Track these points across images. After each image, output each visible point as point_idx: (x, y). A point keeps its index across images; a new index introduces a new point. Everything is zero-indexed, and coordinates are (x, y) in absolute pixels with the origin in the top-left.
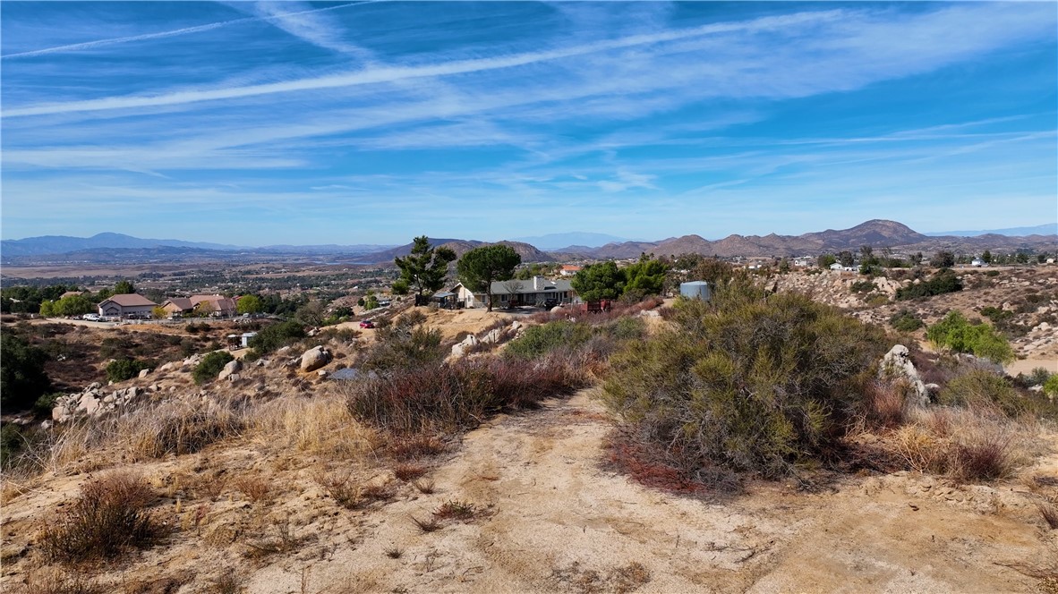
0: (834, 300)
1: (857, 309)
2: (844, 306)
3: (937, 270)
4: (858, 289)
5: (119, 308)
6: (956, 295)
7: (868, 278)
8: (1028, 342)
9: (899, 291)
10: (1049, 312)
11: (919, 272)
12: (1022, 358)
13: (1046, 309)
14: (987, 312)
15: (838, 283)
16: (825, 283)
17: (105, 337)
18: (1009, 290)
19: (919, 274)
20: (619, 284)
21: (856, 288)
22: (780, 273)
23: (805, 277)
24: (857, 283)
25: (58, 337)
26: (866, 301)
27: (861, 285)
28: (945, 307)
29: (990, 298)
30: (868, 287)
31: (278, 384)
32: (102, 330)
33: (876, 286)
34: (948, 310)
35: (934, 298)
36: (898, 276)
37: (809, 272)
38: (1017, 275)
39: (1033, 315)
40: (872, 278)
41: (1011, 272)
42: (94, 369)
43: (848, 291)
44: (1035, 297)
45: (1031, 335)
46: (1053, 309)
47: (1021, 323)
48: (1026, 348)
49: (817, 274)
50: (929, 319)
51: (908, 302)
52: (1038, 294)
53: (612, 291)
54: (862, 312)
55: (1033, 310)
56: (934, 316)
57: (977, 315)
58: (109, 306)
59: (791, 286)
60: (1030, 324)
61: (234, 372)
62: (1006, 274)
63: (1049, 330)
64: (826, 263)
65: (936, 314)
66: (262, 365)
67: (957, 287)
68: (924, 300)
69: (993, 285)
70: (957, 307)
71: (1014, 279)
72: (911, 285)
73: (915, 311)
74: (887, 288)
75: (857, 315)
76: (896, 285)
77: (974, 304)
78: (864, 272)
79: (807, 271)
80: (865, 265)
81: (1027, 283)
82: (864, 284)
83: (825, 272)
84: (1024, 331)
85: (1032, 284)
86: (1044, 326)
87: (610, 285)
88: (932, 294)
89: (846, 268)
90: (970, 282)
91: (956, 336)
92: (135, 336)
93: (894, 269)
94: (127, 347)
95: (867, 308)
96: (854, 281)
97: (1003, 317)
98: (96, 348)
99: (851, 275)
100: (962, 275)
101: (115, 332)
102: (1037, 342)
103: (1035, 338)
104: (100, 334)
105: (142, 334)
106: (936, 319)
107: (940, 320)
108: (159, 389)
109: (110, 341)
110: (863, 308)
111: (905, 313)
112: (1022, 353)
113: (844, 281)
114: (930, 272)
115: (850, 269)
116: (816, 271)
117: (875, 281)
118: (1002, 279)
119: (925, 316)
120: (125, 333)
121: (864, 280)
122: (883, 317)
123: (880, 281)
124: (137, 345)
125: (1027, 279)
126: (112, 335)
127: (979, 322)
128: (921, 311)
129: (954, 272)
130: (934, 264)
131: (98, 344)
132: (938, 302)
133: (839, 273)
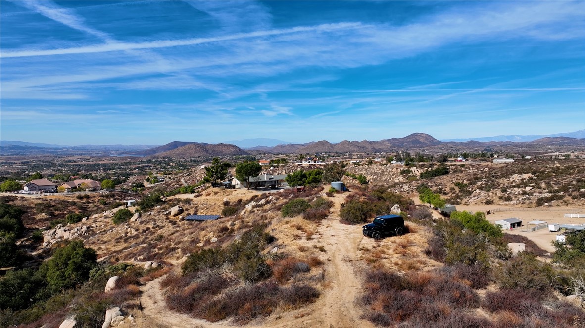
0: (393, 178)
1: (403, 183)
2: (397, 181)
3: (439, 164)
4: (404, 173)
5: (37, 187)
6: (445, 176)
7: (408, 168)
8: (471, 198)
9: (421, 174)
10: (482, 184)
11: (431, 164)
12: (468, 205)
13: (480, 183)
14: (457, 184)
15: (395, 170)
16: (389, 169)
17: (36, 202)
18: (467, 174)
19: (431, 166)
20: (304, 179)
21: (403, 173)
22: (368, 165)
23: (380, 167)
24: (403, 170)
25: (11, 203)
26: (407, 179)
27: (405, 171)
28: (440, 182)
29: (459, 178)
30: (408, 172)
31: (162, 222)
32: (34, 199)
33: (411, 171)
34: (441, 183)
35: (436, 178)
36: (422, 167)
37: (381, 165)
38: (473, 167)
39: (475, 186)
40: (410, 168)
41: (470, 165)
42: (35, 219)
43: (399, 174)
44: (477, 177)
45: (472, 195)
46: (483, 183)
47: (470, 189)
48: (470, 200)
49: (385, 166)
50: (433, 188)
51: (425, 180)
52: (478, 176)
53: (301, 182)
54: (404, 185)
55: (475, 183)
56: (435, 186)
57: (453, 186)
58: (32, 186)
59: (373, 171)
60: (474, 189)
61: (138, 218)
62: (468, 166)
63: (480, 193)
64: (389, 160)
65: (436, 185)
66: (151, 214)
67: (446, 172)
68: (432, 179)
69: (461, 172)
70: (445, 182)
71: (471, 168)
72: (427, 171)
73: (427, 184)
74: (417, 172)
75: (402, 186)
76: (421, 171)
77: (452, 181)
78: (407, 165)
79: (380, 164)
80: (407, 161)
81: (476, 171)
82: (406, 170)
83: (388, 165)
84: (470, 193)
85: (478, 171)
86: (478, 191)
87: (301, 180)
88: (436, 176)
89: (398, 163)
90: (452, 170)
91: (428, 198)
92: (51, 201)
93: (421, 163)
94: (49, 207)
95: (407, 183)
96: (402, 169)
97: (464, 186)
98: (33, 208)
99: (400, 166)
100: (449, 166)
101: (41, 200)
102: (474, 198)
103: (473, 196)
104: (33, 200)
105: (55, 200)
106: (436, 187)
107: (437, 188)
108: (96, 226)
109: (40, 204)
110: (405, 183)
111: (423, 185)
112: (468, 203)
113: (397, 169)
114: (436, 165)
115: (400, 163)
116: (385, 164)
117: (411, 169)
118: (466, 168)
119: (431, 186)
120: (46, 200)
121: (406, 169)
122: (414, 187)
123: (413, 169)
124: (54, 206)
125: (476, 169)
126: (40, 201)
127: (454, 189)
128: (430, 184)
129: (446, 165)
130: (438, 161)
131: (33, 206)
132: (437, 180)
133: (395, 165)
